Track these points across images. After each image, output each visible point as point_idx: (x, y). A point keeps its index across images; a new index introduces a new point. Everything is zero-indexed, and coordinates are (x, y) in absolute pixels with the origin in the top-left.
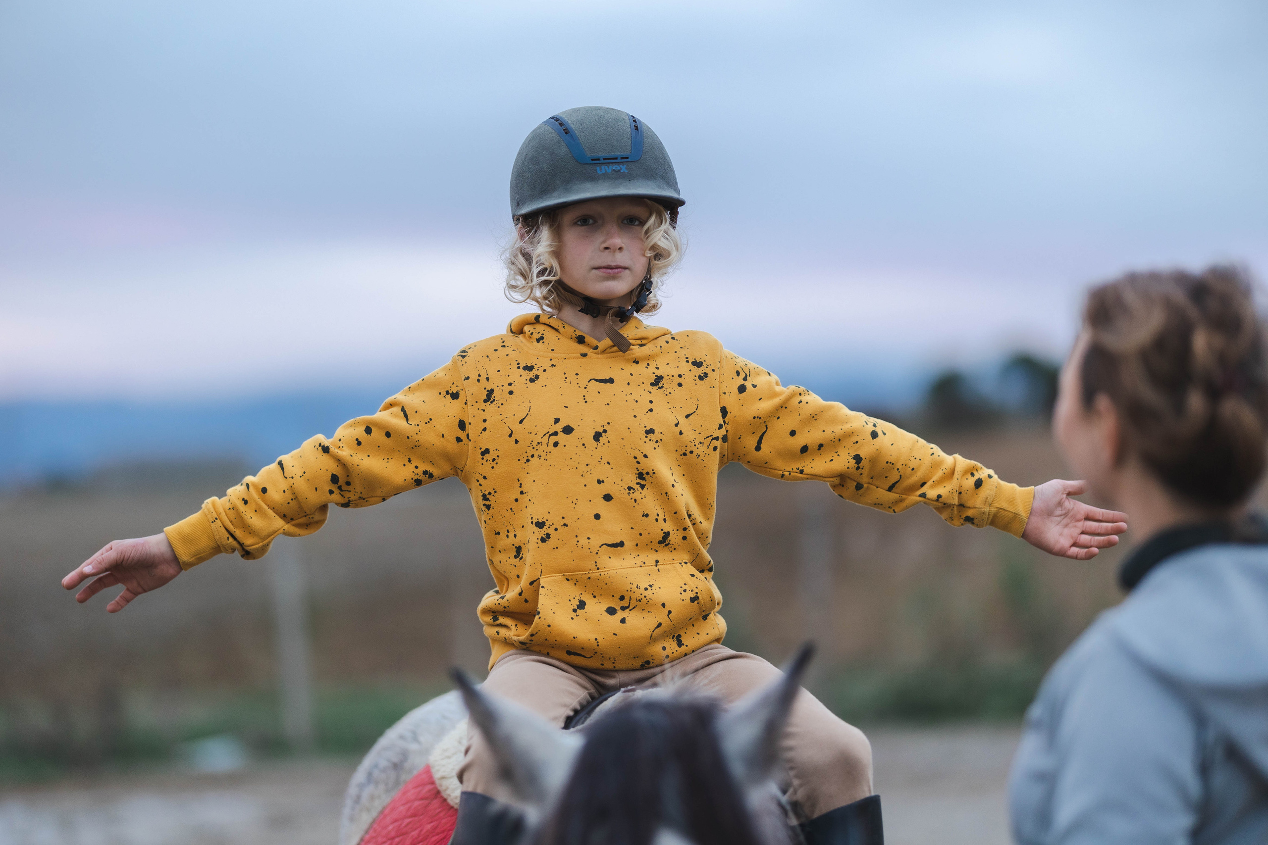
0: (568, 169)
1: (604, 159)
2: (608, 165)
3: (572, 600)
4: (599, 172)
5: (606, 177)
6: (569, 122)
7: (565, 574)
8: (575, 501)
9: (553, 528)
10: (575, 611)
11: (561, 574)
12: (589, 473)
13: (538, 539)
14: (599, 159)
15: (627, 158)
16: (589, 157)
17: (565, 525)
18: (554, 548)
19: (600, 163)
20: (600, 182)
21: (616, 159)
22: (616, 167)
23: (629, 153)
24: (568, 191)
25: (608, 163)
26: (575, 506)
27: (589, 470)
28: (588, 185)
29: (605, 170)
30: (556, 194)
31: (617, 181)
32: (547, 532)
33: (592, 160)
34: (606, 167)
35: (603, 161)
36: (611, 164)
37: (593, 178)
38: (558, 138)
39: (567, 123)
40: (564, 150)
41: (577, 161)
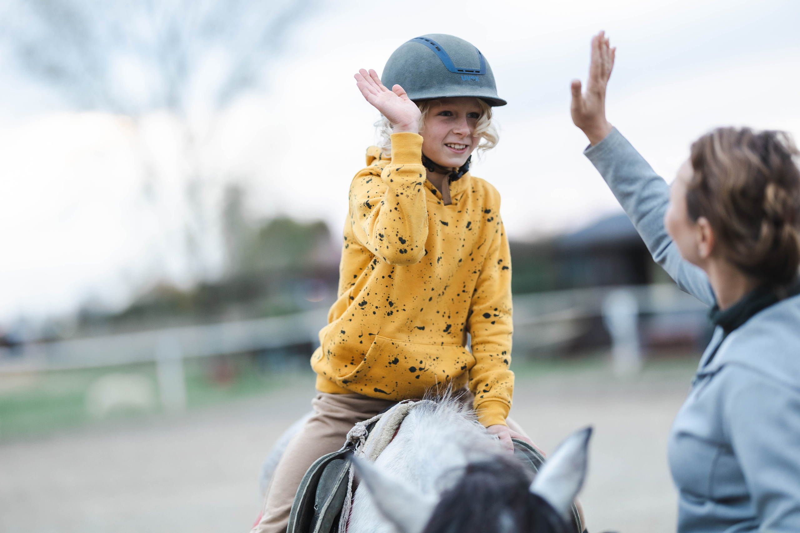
0: (442, 75)
1: (466, 71)
2: (468, 75)
3: (391, 357)
4: (463, 79)
5: (467, 83)
6: (439, 43)
7: (392, 339)
8: (415, 297)
9: (396, 309)
10: (390, 363)
11: (390, 339)
12: (429, 282)
13: (386, 312)
14: (462, 71)
15: (479, 72)
16: (456, 69)
17: (404, 310)
18: (392, 322)
19: (463, 73)
20: (463, 86)
21: (473, 72)
22: (472, 77)
23: (480, 69)
24: (441, 89)
25: (469, 74)
26: (414, 300)
27: (430, 281)
28: (456, 87)
29: (467, 79)
30: (433, 90)
31: (474, 87)
32: (392, 310)
33: (459, 71)
34: (467, 76)
35: (464, 72)
36: (470, 75)
37: (458, 83)
38: (433, 53)
39: (437, 43)
40: (438, 61)
41: (448, 70)
